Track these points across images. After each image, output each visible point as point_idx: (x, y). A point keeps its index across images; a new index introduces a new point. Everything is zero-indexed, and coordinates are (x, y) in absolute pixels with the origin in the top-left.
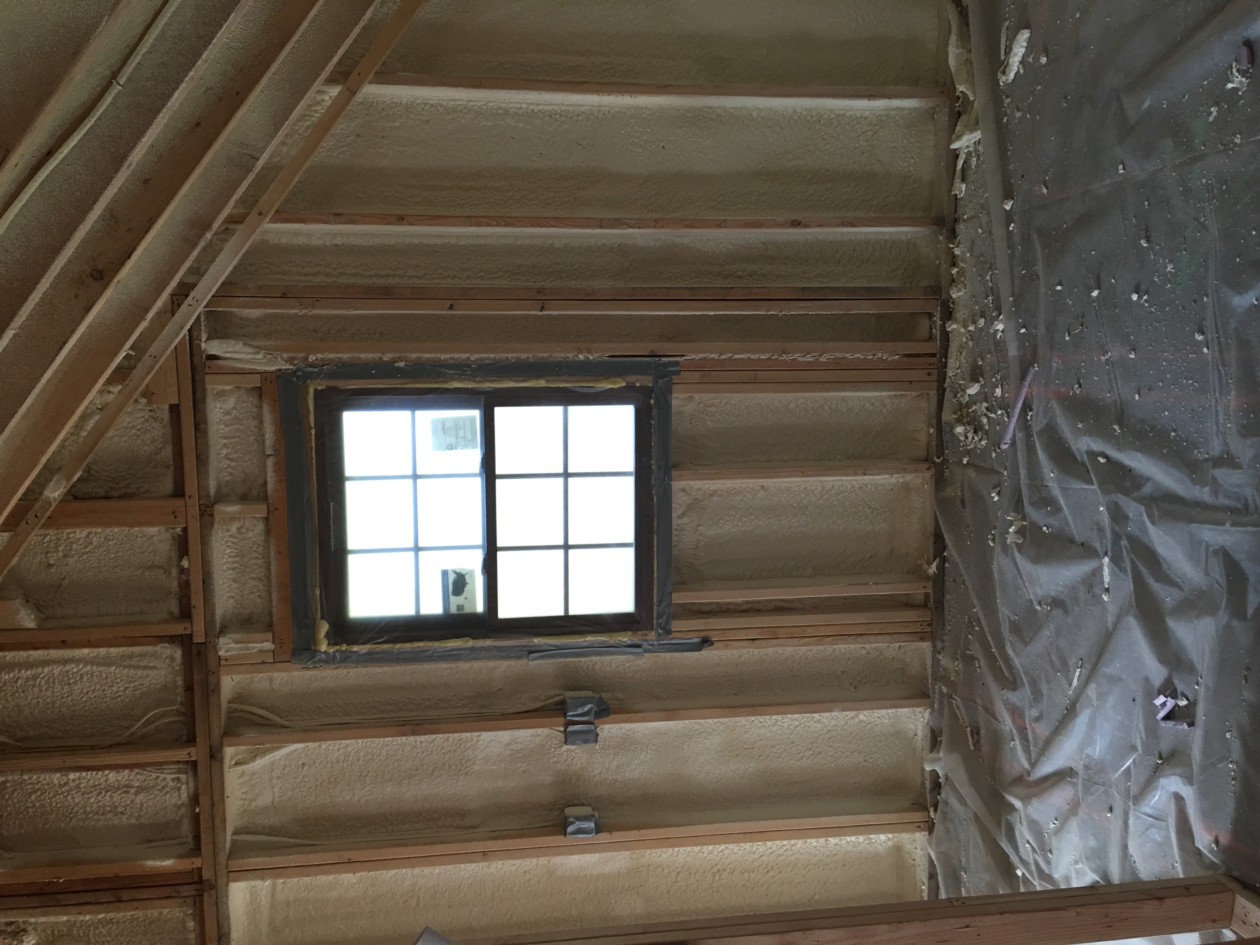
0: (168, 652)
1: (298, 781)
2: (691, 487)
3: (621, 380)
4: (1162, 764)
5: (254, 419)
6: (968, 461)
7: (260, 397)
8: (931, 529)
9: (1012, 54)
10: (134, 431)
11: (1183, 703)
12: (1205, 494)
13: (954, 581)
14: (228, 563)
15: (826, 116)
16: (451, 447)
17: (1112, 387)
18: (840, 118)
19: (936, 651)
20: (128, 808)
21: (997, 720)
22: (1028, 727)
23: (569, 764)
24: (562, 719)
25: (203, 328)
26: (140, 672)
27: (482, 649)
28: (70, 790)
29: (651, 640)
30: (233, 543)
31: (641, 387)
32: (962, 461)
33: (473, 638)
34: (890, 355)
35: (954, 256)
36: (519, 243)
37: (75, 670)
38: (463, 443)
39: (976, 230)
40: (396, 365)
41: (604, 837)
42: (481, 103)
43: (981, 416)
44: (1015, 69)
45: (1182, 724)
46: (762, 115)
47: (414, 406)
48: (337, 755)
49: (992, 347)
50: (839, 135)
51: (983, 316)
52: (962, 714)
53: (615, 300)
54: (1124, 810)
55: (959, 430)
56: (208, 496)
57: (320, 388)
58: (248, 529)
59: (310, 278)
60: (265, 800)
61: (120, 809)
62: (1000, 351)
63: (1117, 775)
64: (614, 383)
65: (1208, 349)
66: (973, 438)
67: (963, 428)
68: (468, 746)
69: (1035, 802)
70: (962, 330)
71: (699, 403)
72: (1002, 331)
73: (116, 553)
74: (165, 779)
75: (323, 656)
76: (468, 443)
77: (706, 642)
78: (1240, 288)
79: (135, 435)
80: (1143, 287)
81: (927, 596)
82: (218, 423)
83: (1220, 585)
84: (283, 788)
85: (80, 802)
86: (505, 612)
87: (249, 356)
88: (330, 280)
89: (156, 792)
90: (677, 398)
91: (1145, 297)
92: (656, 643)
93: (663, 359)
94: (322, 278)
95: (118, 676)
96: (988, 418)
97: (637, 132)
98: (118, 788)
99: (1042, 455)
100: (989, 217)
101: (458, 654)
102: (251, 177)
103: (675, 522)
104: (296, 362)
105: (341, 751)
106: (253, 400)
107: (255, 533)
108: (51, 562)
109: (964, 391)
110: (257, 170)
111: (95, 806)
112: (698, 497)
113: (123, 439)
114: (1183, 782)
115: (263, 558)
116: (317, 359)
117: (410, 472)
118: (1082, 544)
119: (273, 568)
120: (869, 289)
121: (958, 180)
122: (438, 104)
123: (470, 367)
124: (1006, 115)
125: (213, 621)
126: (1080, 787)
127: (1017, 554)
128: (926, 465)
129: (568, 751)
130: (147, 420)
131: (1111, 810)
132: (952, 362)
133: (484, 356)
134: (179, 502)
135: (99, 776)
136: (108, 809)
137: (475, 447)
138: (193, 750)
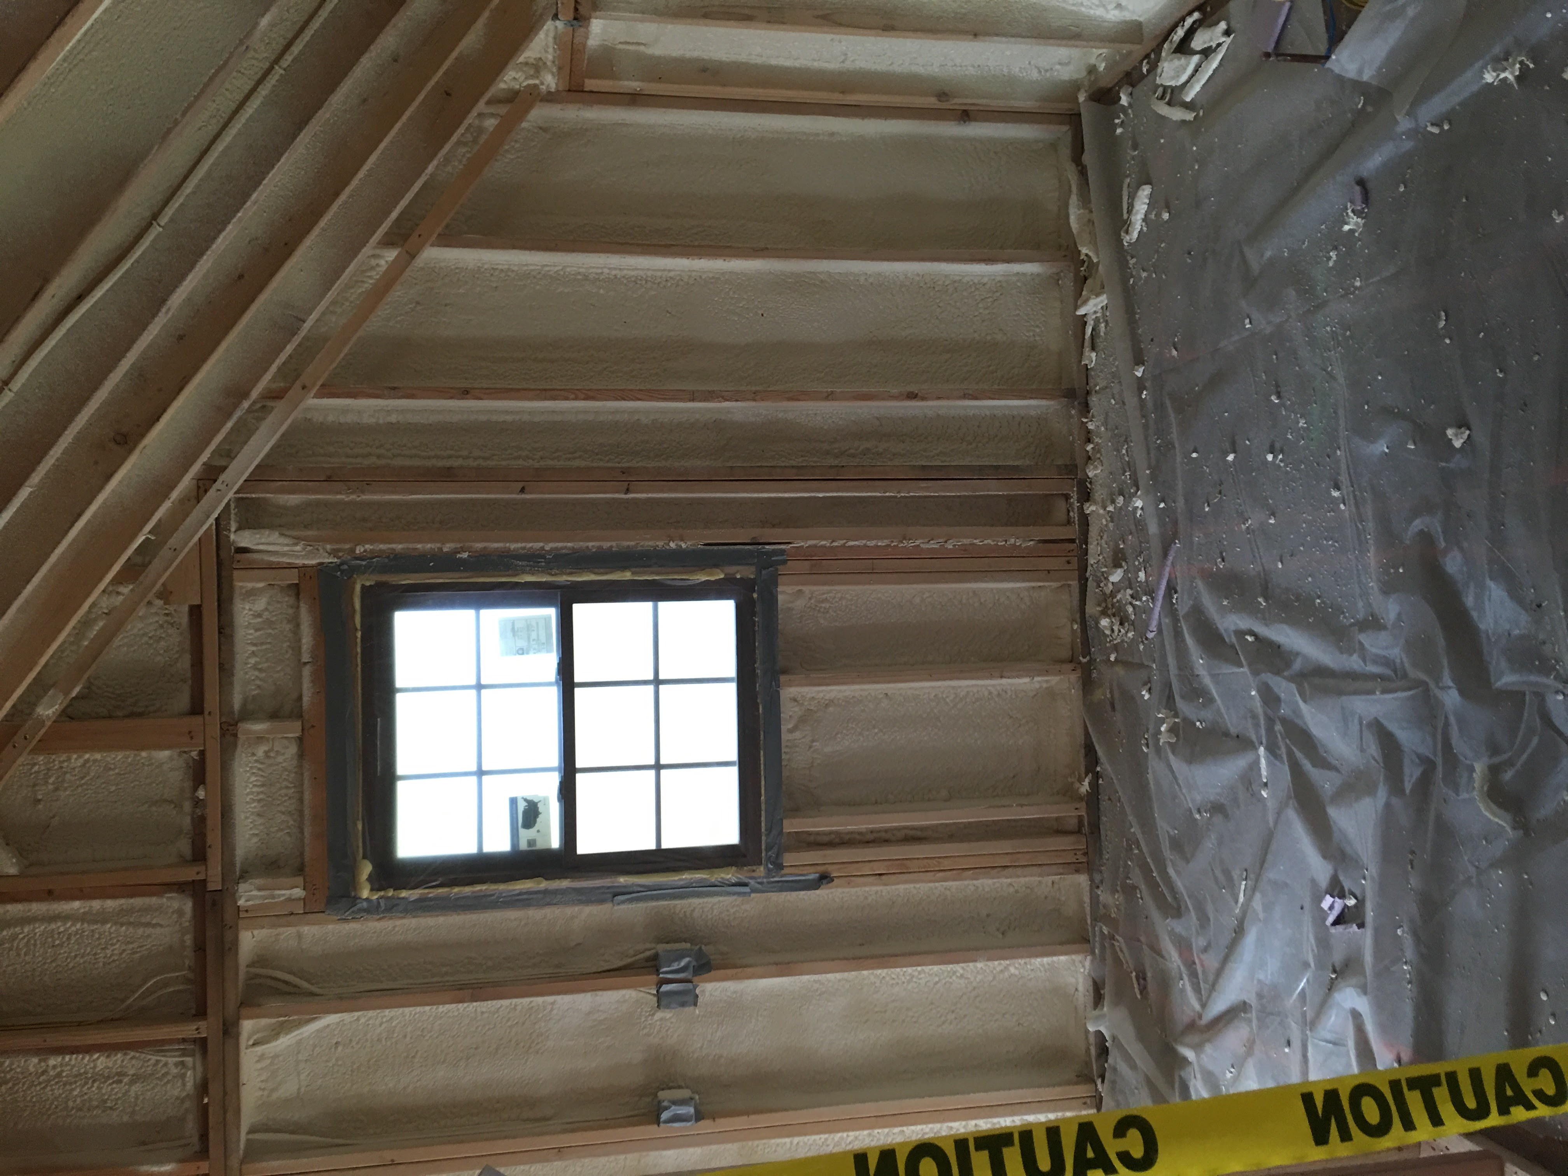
0: (176, 905)
1: (330, 1064)
2: (803, 696)
3: (719, 571)
4: (1336, 978)
5: (289, 622)
6: (1116, 658)
7: (298, 595)
8: (1081, 739)
9: (1134, 211)
10: (145, 639)
11: (1351, 902)
12: (1354, 662)
13: (1110, 799)
14: (252, 793)
15: (940, 283)
16: (522, 651)
17: (1254, 556)
18: (956, 285)
19: (1094, 886)
20: (119, 1102)
21: (1162, 957)
22: (1197, 961)
23: (663, 1037)
24: (655, 976)
25: (233, 516)
26: (140, 931)
27: (556, 892)
28: (49, 1081)
29: (760, 877)
30: (259, 769)
31: (741, 578)
32: (1109, 657)
33: (547, 879)
34: (1024, 541)
35: (1089, 432)
36: (601, 419)
37: (62, 929)
38: (536, 647)
39: (1110, 401)
40: (458, 556)
41: (706, 1126)
42: (556, 269)
43: (1126, 604)
44: (1138, 227)
45: (1351, 927)
46: (871, 280)
47: (479, 603)
48: (378, 1031)
49: (1133, 527)
50: (956, 302)
51: (1121, 493)
52: (1126, 956)
53: (709, 480)
54: (1302, 1041)
55: (1104, 622)
56: (233, 713)
57: (368, 584)
58: (278, 752)
59: (359, 460)
60: (289, 1089)
61: (109, 1104)
62: (1142, 530)
63: (1291, 1001)
64: (711, 575)
65: (1345, 504)
66: (1120, 631)
67: (1108, 620)
68: (540, 1016)
69: (1208, 1048)
70: (1101, 511)
71: (810, 599)
72: (1142, 509)
73: (117, 785)
74: (166, 1064)
75: (365, 904)
76: (541, 647)
77: (824, 878)
78: (1370, 436)
79: (147, 643)
80: (1278, 446)
81: (1080, 817)
82: (247, 627)
83: (1376, 760)
84: (312, 1074)
85: (60, 1095)
86: (585, 846)
87: (286, 549)
88: (383, 462)
89: (155, 1082)
90: (783, 592)
91: (1280, 457)
92: (765, 880)
93: (767, 547)
94: (373, 460)
95: (113, 935)
96: (1134, 606)
97: (732, 298)
98: (108, 1078)
99: (1189, 640)
100: (1121, 385)
101: (527, 899)
102: (297, 340)
103: (785, 736)
104: (340, 554)
105: (383, 1026)
106: (289, 600)
107: (286, 756)
108: (40, 797)
109: (1106, 579)
110: (302, 333)
111: (79, 1100)
112: (812, 708)
113: (132, 649)
114: (1357, 993)
115: (295, 787)
116: (365, 551)
117: (473, 682)
118: (1238, 736)
119: (307, 796)
120: (997, 467)
121: (1087, 350)
122: (509, 269)
123: (545, 558)
124: (1132, 276)
125: (233, 864)
126: (1255, 1022)
127: (1171, 757)
128: (1070, 666)
129: (661, 1019)
130: (161, 626)
131: (1289, 1044)
132: (1092, 548)
133: (560, 545)
134: (197, 720)
135: (86, 1061)
136: (95, 1103)
137: (549, 651)
138: (202, 1024)
